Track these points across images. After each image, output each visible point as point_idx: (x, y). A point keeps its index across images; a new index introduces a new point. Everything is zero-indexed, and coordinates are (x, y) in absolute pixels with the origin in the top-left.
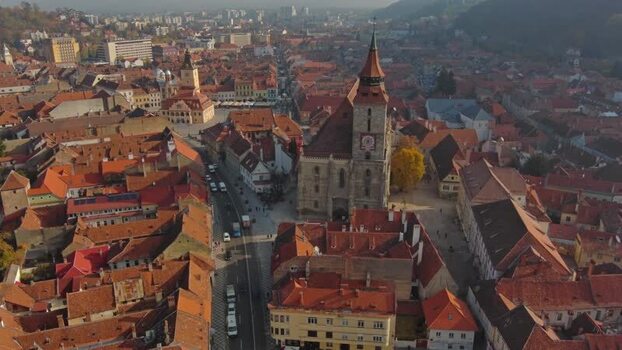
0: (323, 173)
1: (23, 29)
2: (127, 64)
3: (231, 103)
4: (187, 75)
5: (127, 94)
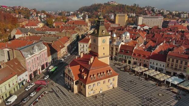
5: (85, 45)
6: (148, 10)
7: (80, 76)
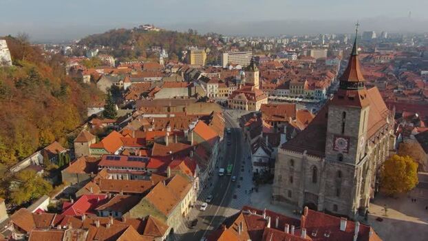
0: (297, 166)
1: (185, 45)
2: (231, 67)
3: (284, 98)
4: (250, 75)
5: (214, 86)
6: (213, 39)
7: (248, 98)
